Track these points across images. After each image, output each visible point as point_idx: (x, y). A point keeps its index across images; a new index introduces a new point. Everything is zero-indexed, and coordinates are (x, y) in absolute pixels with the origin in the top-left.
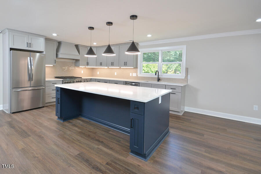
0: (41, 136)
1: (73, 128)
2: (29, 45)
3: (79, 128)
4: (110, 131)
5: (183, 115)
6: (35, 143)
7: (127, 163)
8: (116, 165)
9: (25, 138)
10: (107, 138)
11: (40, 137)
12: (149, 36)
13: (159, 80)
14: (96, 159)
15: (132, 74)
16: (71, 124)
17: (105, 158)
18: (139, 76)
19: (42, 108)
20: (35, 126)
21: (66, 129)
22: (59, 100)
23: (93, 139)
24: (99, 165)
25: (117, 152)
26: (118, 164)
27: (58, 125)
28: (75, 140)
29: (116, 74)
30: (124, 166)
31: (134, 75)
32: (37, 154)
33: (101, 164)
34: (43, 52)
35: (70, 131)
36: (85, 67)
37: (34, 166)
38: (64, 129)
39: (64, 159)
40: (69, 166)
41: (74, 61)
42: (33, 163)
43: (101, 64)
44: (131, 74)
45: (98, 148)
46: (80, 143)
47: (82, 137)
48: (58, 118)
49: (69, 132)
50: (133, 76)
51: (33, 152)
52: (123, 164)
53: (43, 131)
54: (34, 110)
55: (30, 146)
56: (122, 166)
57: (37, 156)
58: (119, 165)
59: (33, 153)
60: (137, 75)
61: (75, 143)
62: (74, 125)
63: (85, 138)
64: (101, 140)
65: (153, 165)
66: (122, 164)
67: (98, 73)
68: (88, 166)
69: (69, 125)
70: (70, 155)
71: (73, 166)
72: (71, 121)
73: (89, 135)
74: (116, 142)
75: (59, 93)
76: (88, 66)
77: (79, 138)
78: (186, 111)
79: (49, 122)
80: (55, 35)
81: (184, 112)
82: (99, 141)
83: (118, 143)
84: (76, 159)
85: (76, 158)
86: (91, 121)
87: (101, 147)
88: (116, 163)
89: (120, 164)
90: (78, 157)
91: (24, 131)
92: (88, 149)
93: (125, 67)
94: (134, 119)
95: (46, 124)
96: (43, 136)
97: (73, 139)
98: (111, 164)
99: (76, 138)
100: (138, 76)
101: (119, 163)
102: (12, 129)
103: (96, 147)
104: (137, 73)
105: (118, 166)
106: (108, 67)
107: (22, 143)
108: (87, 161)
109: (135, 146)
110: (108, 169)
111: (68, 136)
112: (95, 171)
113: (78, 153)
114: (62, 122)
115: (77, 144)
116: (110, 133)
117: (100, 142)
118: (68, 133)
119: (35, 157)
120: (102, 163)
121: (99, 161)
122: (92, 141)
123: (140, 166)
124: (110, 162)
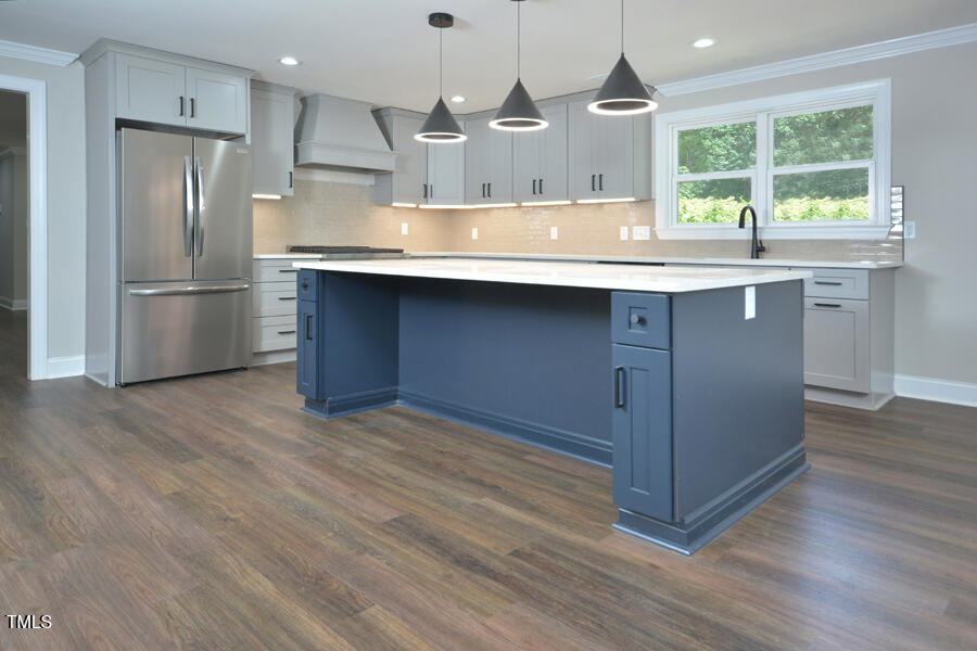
0: (243, 458)
1: (372, 441)
2: (187, 105)
3: (395, 440)
4: (529, 453)
5: (885, 410)
6: (221, 480)
7: (601, 555)
8: (553, 561)
9: (183, 462)
10: (516, 477)
11: (239, 461)
12: (704, 43)
13: (758, 249)
14: (469, 537)
15: (630, 231)
16: (361, 427)
17: (507, 535)
18: (662, 236)
19: (239, 373)
20: (217, 429)
21: (343, 440)
22: (314, 321)
23: (453, 475)
24: (479, 555)
25: (556, 520)
26: (560, 555)
27: (308, 427)
28: (378, 476)
29: (554, 233)
30: (587, 563)
31: (641, 233)
32: (230, 510)
33: (488, 552)
34: (243, 136)
35: (357, 447)
36: (414, 206)
37: (222, 544)
38: (334, 440)
39: (337, 530)
40: (360, 553)
41: (369, 180)
42: (217, 536)
43: (487, 192)
44: (624, 233)
45: (478, 505)
46: (401, 486)
47: (407, 468)
48: (309, 403)
49: (352, 452)
50: (635, 239)
51: (216, 503)
52: (586, 558)
53: (252, 443)
54: (208, 380)
55: (203, 488)
56: (579, 564)
57: (233, 516)
58: (567, 559)
59: (214, 507)
60: (653, 233)
61: (379, 486)
62: (376, 431)
63: (422, 471)
64: (488, 479)
65: (716, 569)
66: (577, 559)
67: (475, 234)
68: (434, 554)
69: (352, 428)
70: (361, 519)
71: (374, 553)
72: (360, 416)
73: (438, 464)
74: (555, 490)
75: (312, 293)
76: (427, 203)
77: (396, 471)
78: (900, 393)
79: (270, 417)
80: (289, 61)
81: (891, 397)
82: (480, 483)
83: (562, 492)
84: (388, 533)
85: (388, 529)
86: (445, 418)
87: (488, 501)
88: (553, 554)
89: (571, 557)
90: (394, 527)
91: (175, 441)
92: (433, 505)
93: (594, 198)
94: (628, 371)
95: (259, 424)
96: (248, 457)
97: (373, 474)
98: (530, 555)
99: (383, 471)
100: (660, 237)
101: (566, 554)
102: (128, 434)
103: (469, 500)
104: (653, 225)
105: (561, 563)
106: (519, 203)
107: (172, 478)
108: (432, 541)
109: (634, 489)
110: (519, 569)
111: (352, 462)
112: (466, 572)
113: (396, 516)
114: (323, 418)
115: (388, 490)
116: (526, 461)
117: (484, 486)
118: (351, 454)
119: (226, 520)
120: (495, 551)
121: (483, 544)
122: (450, 481)
123: (658, 568)
124: (528, 549)
